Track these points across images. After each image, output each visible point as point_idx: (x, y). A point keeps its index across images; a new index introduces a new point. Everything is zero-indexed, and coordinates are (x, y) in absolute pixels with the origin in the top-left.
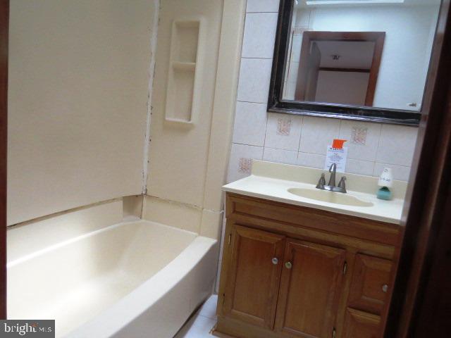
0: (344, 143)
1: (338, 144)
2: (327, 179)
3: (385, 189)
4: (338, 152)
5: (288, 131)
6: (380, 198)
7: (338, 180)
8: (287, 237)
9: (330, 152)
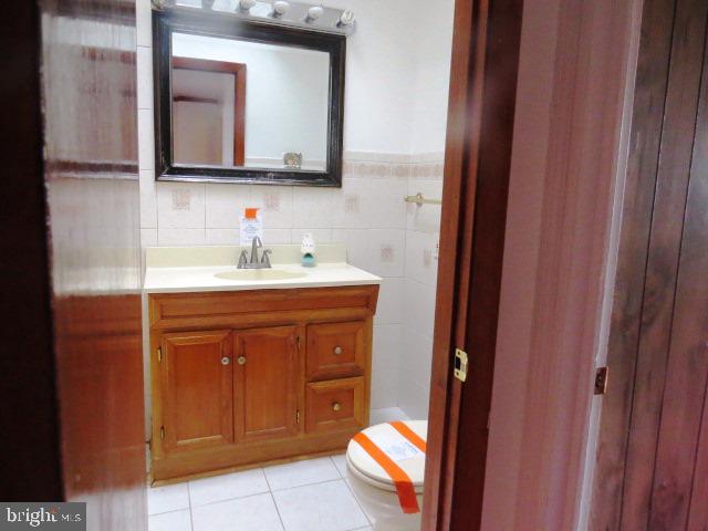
0: (258, 212)
1: (251, 214)
2: (248, 256)
3: (308, 255)
4: (252, 223)
5: (188, 203)
6: (306, 265)
7: (260, 254)
8: (233, 329)
9: (244, 224)
